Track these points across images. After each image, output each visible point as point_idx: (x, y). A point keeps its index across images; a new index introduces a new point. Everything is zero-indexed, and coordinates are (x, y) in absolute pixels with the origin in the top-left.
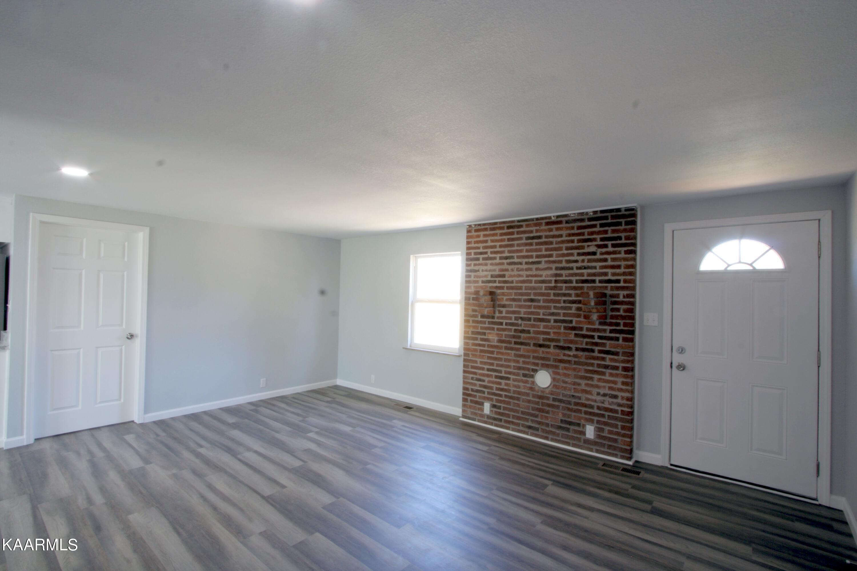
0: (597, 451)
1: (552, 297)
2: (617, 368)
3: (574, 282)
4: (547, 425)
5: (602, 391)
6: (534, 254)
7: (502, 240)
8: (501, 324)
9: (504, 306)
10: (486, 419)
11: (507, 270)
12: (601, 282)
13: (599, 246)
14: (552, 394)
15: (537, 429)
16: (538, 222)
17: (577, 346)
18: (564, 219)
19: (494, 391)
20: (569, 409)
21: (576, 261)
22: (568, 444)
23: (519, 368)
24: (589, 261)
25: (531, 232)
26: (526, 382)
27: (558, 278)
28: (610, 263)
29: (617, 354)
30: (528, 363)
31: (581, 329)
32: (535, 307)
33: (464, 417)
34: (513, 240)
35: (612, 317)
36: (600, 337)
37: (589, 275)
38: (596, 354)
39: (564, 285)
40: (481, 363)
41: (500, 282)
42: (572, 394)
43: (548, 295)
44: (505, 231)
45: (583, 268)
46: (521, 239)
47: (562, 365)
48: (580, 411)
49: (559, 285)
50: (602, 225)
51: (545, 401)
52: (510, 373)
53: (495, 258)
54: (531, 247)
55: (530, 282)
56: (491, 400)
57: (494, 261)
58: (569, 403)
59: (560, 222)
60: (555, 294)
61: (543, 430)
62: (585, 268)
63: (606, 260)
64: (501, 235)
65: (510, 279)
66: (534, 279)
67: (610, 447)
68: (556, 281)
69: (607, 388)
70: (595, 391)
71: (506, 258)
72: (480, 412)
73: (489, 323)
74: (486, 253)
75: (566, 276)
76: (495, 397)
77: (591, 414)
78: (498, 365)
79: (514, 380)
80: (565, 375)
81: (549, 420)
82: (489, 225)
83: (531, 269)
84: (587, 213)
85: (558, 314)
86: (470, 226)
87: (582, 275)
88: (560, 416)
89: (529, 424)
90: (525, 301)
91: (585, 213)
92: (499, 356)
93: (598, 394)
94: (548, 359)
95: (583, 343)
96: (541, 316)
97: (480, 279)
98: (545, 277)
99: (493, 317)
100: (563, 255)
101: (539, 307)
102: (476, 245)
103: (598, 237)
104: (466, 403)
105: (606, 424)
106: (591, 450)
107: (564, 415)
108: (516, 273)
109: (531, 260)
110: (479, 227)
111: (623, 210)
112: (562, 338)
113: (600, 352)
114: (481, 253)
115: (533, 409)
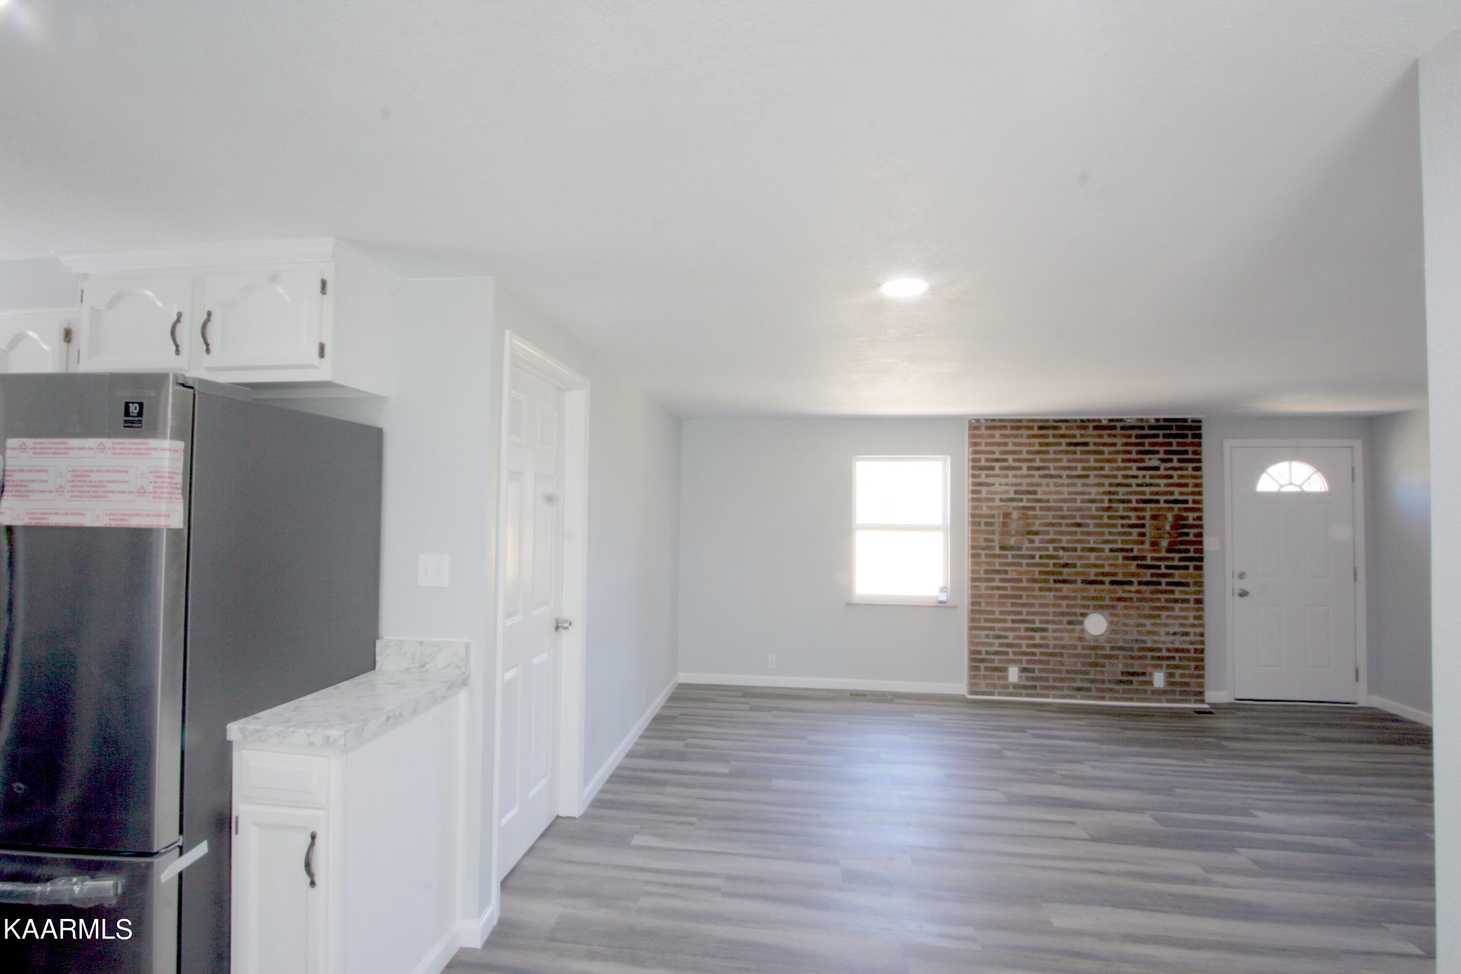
0: (1168, 701)
1: (1106, 520)
2: (1186, 601)
3: (1134, 502)
4: (1103, 681)
5: (1171, 630)
6: (1079, 465)
7: (1030, 444)
8: (1033, 557)
9: (1036, 533)
10: (1011, 690)
11: (1039, 485)
12: (1166, 502)
13: (1163, 460)
14: (1109, 642)
15: (1089, 689)
16: (1083, 424)
17: (1140, 579)
18: (1119, 424)
19: (1024, 649)
20: (1132, 658)
21: (1136, 477)
22: (1131, 699)
23: (1063, 614)
24: (1152, 477)
25: (1074, 436)
26: (1073, 631)
27: (1113, 497)
28: (1175, 480)
29: (1187, 585)
30: (1074, 606)
31: (1144, 558)
32: (1083, 533)
33: (972, 693)
34: (1047, 445)
35: (1181, 543)
36: (1167, 567)
37: (1152, 493)
38: (1163, 587)
39: (1121, 506)
40: (1001, 613)
41: (1028, 500)
42: (1135, 638)
43: (1101, 517)
44: (1036, 432)
45: (1144, 485)
46: (1060, 444)
47: (1121, 604)
48: (1145, 657)
49: (1114, 505)
50: (1165, 436)
51: (1099, 652)
52: (1048, 622)
53: (1020, 468)
54: (1075, 456)
55: (1075, 500)
56: (1021, 661)
57: (1019, 472)
58: (1132, 649)
59: (1114, 428)
60: (1109, 517)
61: (1098, 690)
62: (1147, 485)
63: (1171, 477)
64: (1029, 436)
65: (1045, 497)
66: (1079, 497)
67: (1182, 693)
68: (1110, 501)
69: (1177, 626)
70: (1163, 631)
71: (1038, 469)
72: (1001, 682)
73: (1013, 556)
74: (1006, 460)
75: (1123, 494)
76: (1024, 658)
77: (1159, 658)
78: (1028, 614)
79: (1054, 631)
80: (1125, 616)
81: (1106, 675)
82: (1009, 422)
83: (1074, 485)
84: (1147, 421)
85: (1115, 542)
86: (978, 421)
87: (1144, 493)
88: (1121, 668)
89: (1078, 684)
90: (1068, 525)
91: (1145, 420)
92: (1031, 601)
93: (1167, 634)
94: (1101, 599)
95: (1147, 577)
96: (1092, 545)
97: (997, 497)
98: (1096, 494)
99: (1020, 549)
100: (1119, 469)
101: (1088, 534)
102: (989, 448)
103: (1162, 449)
104: (978, 673)
105: (1177, 667)
106: (1160, 701)
107: (1126, 665)
108: (1052, 488)
109: (1074, 473)
110: (993, 424)
111: (1189, 421)
112: (1120, 571)
113: (1168, 584)
114: (997, 460)
115: (1083, 664)
